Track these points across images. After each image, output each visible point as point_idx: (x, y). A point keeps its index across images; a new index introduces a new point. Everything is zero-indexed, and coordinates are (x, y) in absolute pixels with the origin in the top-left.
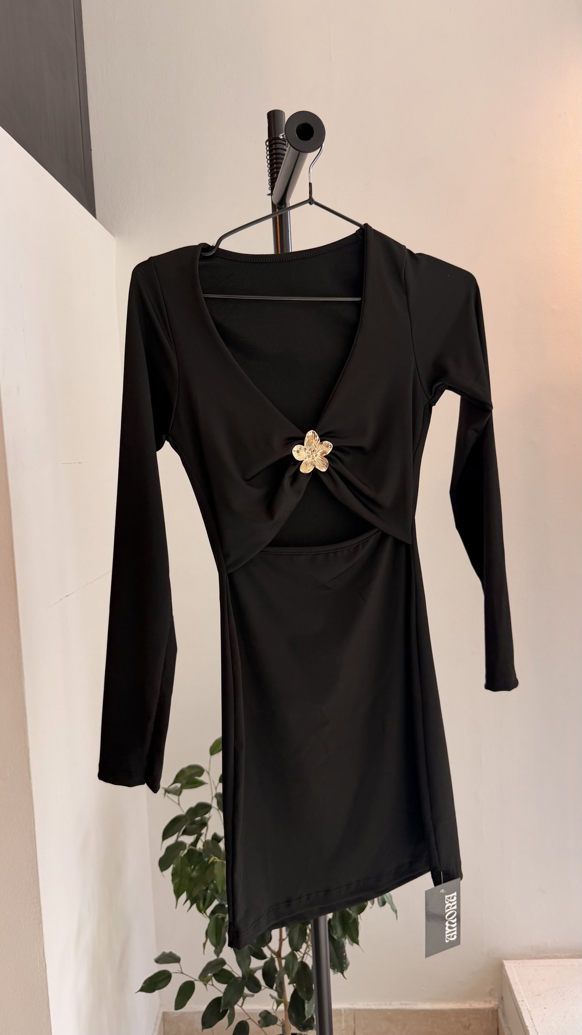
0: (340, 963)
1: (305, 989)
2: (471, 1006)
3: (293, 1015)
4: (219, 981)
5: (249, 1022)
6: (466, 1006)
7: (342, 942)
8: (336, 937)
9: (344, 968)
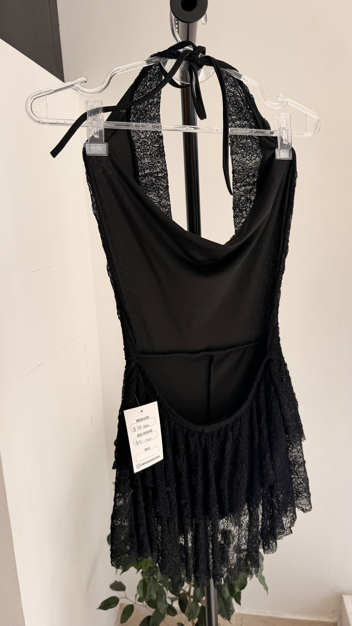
0: (228, 613)
2: (319, 619)
6: (316, 619)
7: (229, 600)
8: (225, 597)
9: (231, 617)
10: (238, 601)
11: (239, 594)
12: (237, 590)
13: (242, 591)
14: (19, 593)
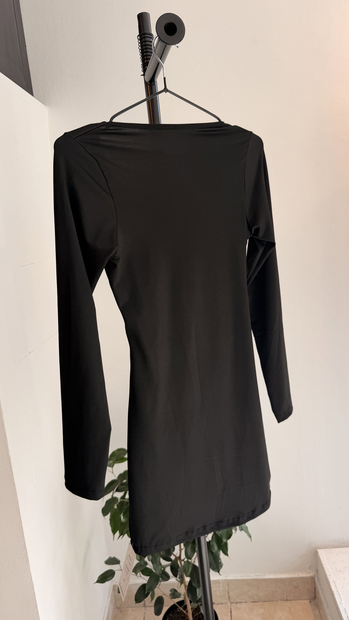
0: (217, 566)
1: (196, 581)
2: (298, 575)
3: (190, 595)
4: (144, 574)
5: (164, 596)
6: (295, 576)
7: (218, 554)
8: (214, 551)
9: (220, 569)
10: (226, 553)
11: (226, 544)
12: (224, 540)
13: (229, 542)
14: (28, 560)
